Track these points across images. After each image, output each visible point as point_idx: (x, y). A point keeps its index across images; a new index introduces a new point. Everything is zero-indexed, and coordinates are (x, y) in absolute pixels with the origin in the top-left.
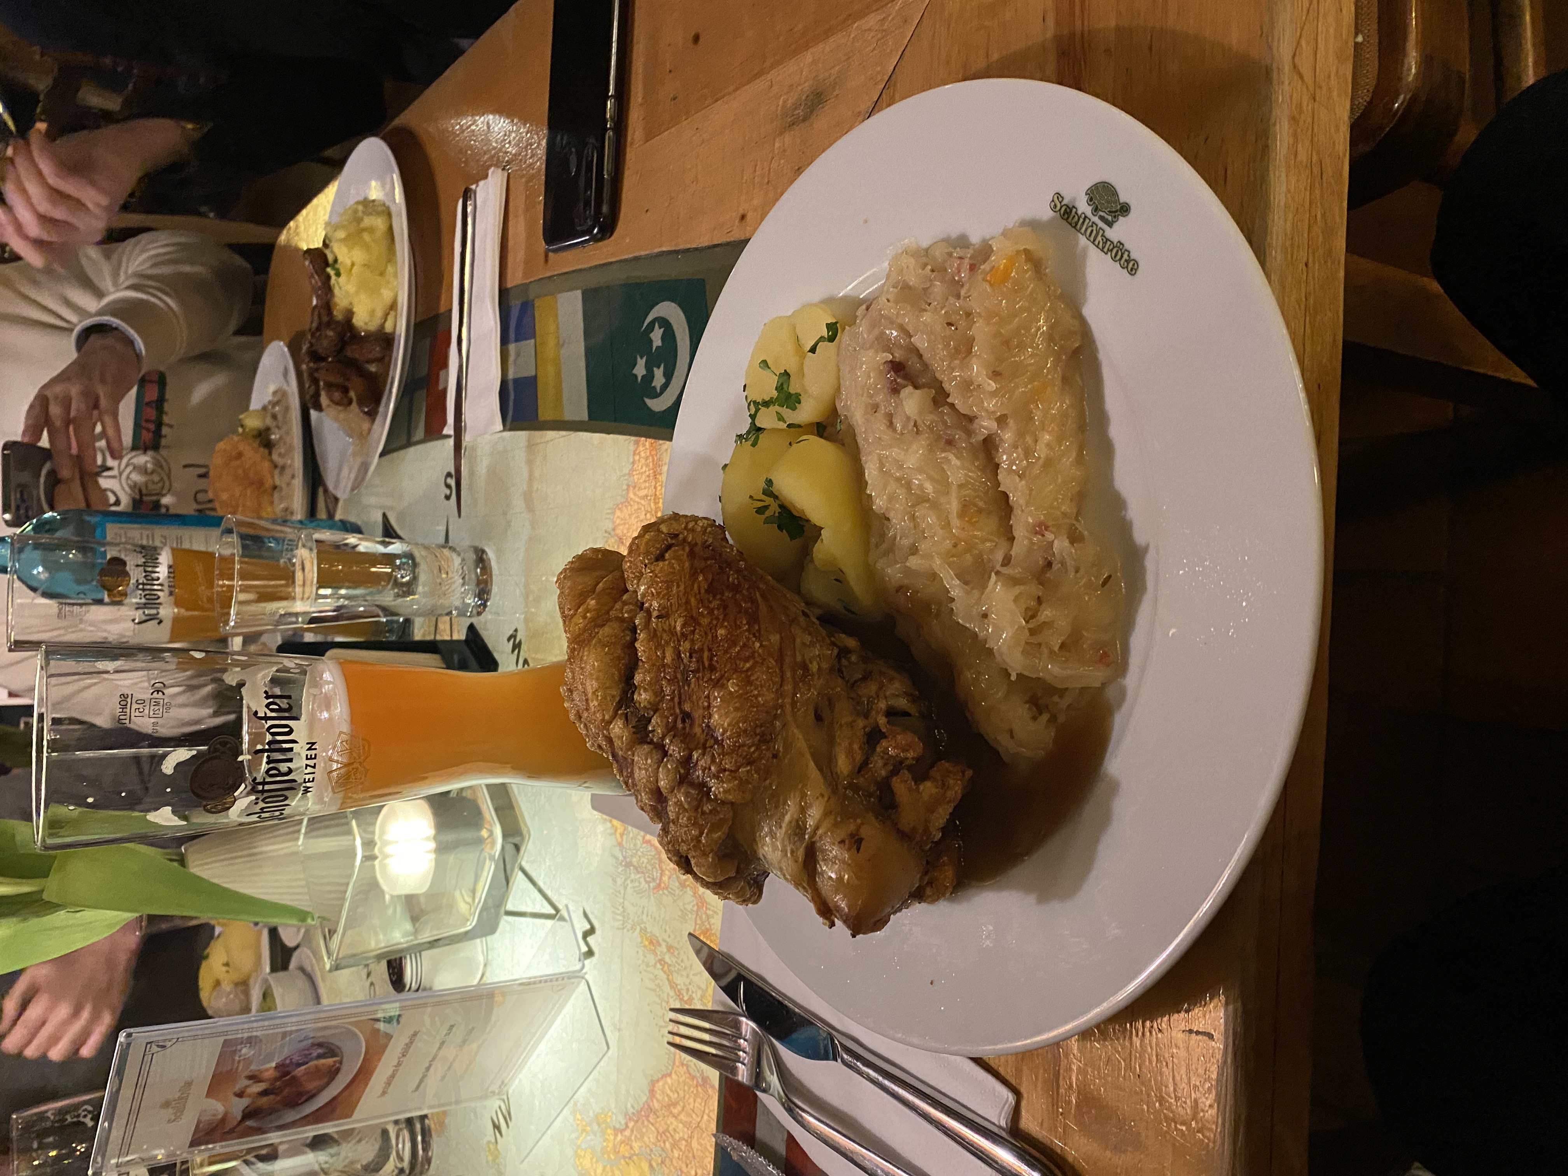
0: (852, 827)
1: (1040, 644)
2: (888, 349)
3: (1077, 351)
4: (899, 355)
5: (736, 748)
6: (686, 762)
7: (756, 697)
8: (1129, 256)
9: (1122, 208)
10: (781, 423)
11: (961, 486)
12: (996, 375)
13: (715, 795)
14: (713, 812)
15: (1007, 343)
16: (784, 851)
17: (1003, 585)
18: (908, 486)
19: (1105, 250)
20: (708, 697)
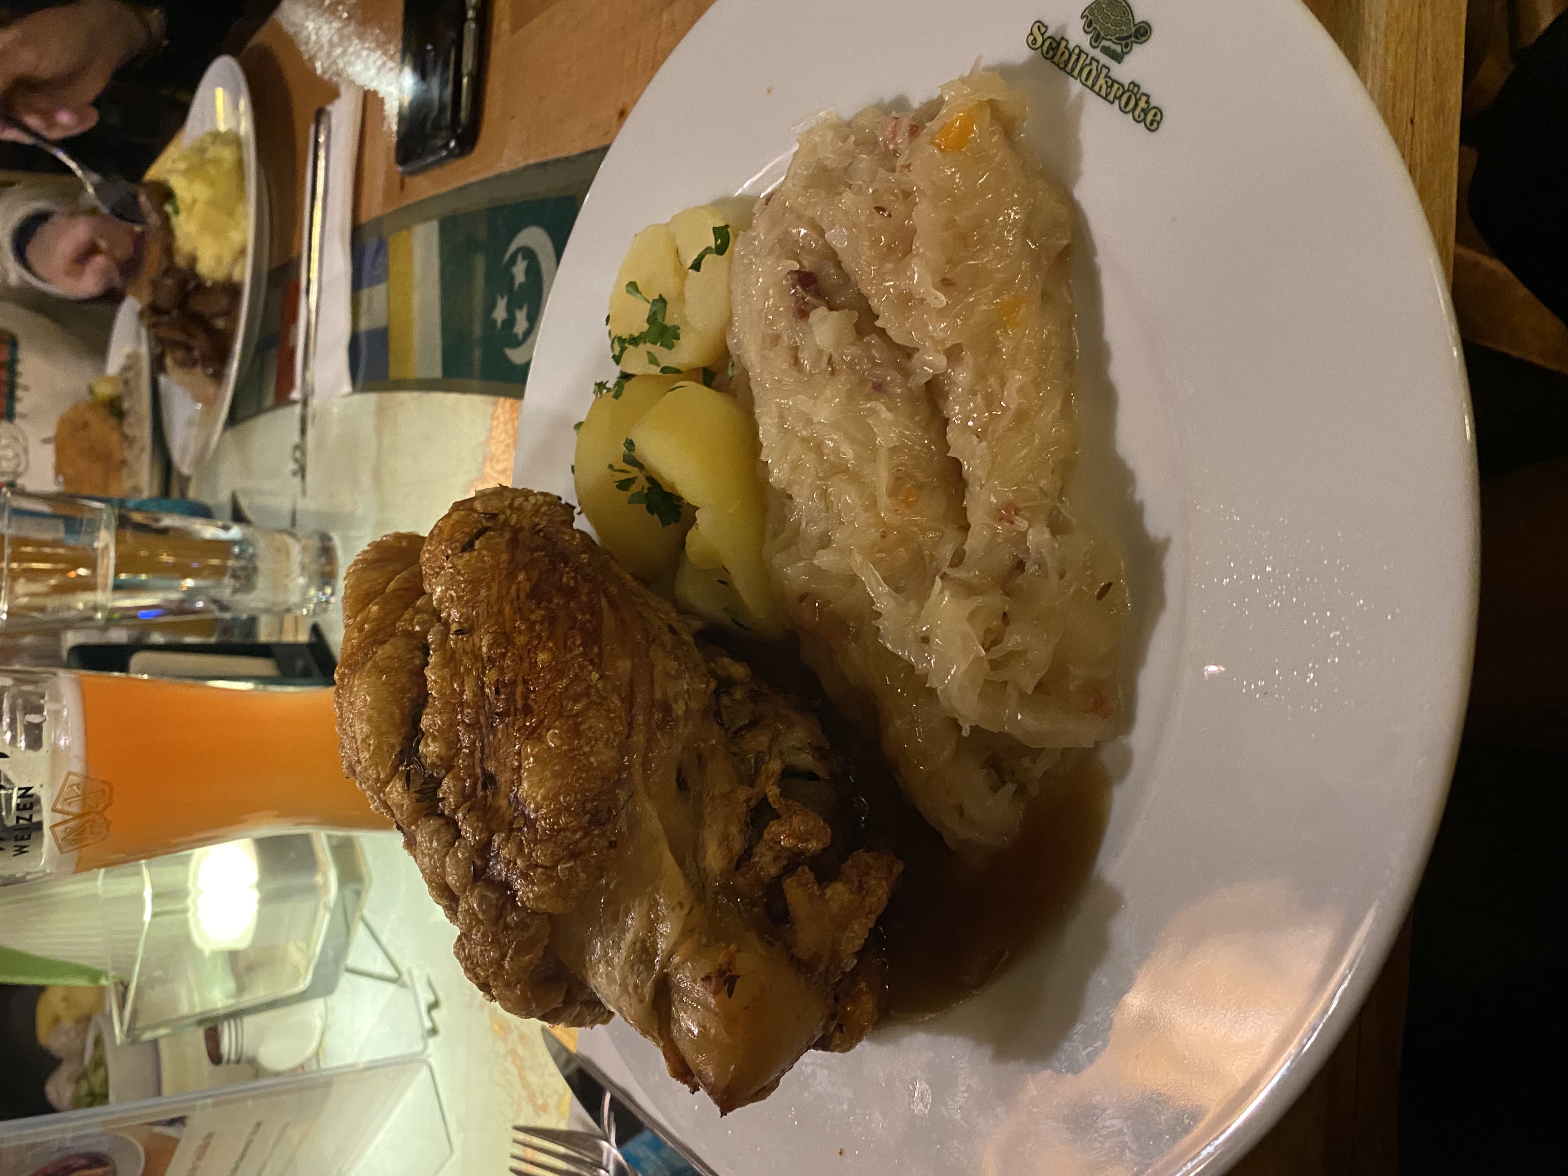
0: (721, 958)
1: (1006, 683)
2: (796, 257)
3: (1065, 252)
4: (808, 264)
5: (556, 831)
6: (484, 849)
7: (587, 755)
8: (1147, 102)
9: (1137, 31)
10: (653, 367)
11: (894, 450)
12: (946, 284)
13: (523, 902)
14: (522, 925)
15: (963, 239)
16: (624, 985)
17: (952, 595)
18: (819, 449)
19: (1111, 97)
20: (519, 753)
